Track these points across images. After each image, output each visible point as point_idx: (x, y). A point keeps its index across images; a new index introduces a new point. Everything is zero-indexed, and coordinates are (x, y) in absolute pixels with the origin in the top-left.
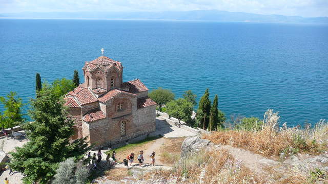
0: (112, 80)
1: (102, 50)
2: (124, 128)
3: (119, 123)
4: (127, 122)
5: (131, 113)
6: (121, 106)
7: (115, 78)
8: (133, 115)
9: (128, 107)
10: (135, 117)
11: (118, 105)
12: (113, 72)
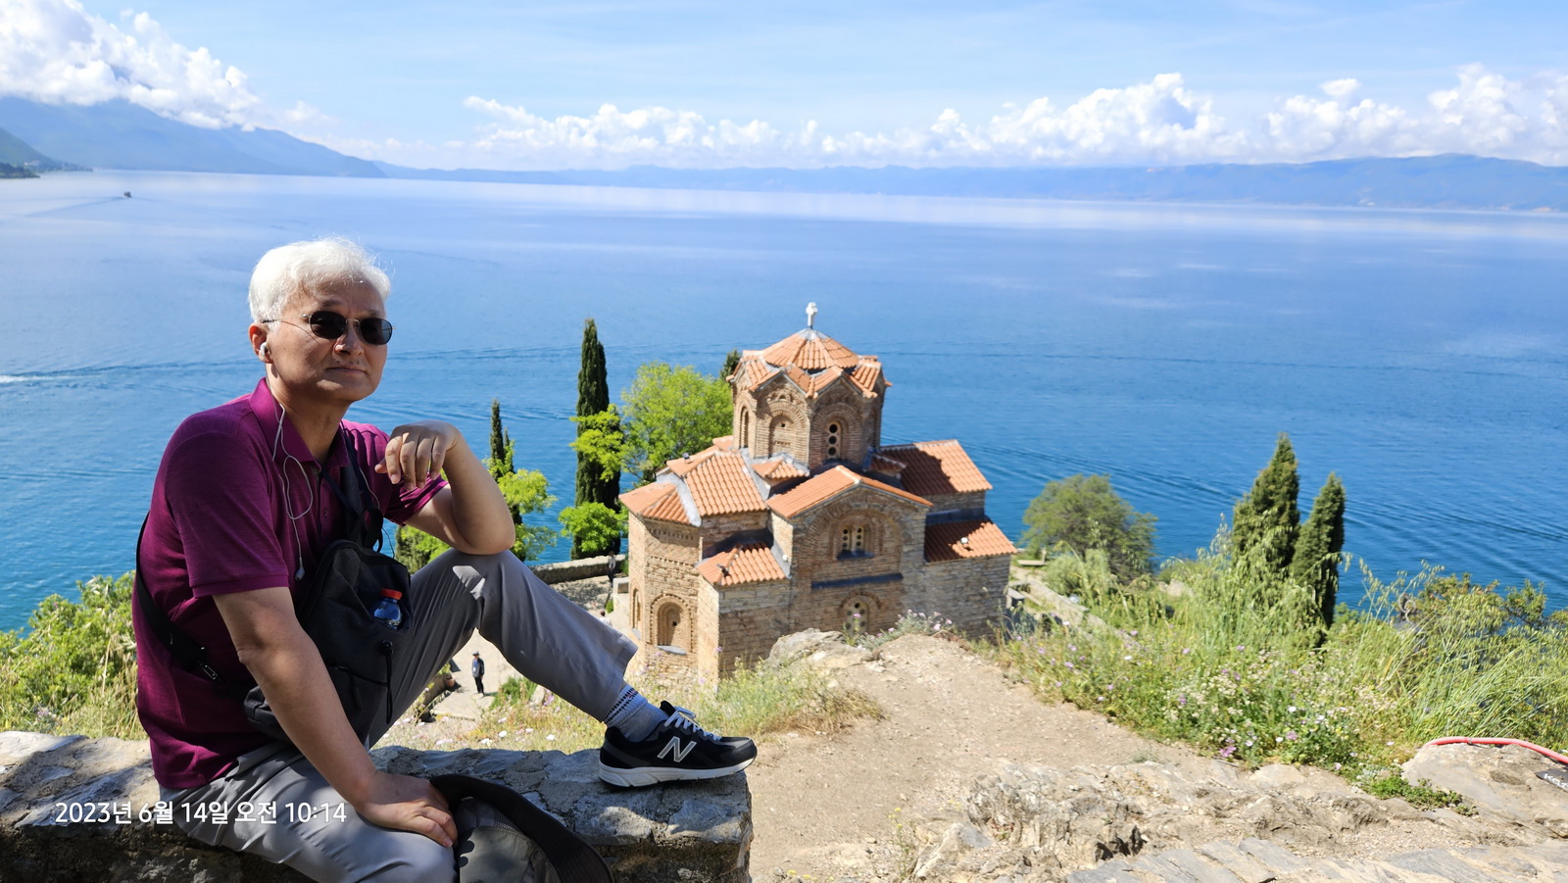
0: (833, 429)
1: (810, 310)
3: (842, 606)
4: (874, 609)
5: (898, 577)
6: (855, 540)
7: (847, 425)
8: (905, 581)
9: (885, 545)
10: (915, 592)
11: (845, 532)
12: (839, 400)
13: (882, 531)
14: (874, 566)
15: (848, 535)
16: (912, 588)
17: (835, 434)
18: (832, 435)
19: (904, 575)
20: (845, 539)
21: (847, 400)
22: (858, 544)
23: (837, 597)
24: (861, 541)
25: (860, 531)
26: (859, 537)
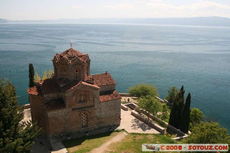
0: (77, 71)
2: (86, 119)
3: (80, 114)
4: (88, 114)
5: (94, 106)
6: (83, 98)
7: (80, 70)
8: (95, 107)
9: (90, 99)
10: (98, 109)
11: (80, 96)
12: (78, 64)
13: (89, 96)
14: (88, 104)
15: (81, 97)
16: (97, 108)
17: (77, 73)
18: (76, 73)
19: (95, 105)
20: (80, 98)
21: (80, 64)
22: (84, 99)
23: (79, 112)
24: (84, 98)
25: (84, 96)
26: (84, 97)
